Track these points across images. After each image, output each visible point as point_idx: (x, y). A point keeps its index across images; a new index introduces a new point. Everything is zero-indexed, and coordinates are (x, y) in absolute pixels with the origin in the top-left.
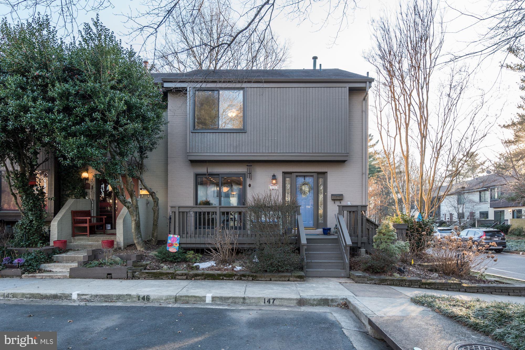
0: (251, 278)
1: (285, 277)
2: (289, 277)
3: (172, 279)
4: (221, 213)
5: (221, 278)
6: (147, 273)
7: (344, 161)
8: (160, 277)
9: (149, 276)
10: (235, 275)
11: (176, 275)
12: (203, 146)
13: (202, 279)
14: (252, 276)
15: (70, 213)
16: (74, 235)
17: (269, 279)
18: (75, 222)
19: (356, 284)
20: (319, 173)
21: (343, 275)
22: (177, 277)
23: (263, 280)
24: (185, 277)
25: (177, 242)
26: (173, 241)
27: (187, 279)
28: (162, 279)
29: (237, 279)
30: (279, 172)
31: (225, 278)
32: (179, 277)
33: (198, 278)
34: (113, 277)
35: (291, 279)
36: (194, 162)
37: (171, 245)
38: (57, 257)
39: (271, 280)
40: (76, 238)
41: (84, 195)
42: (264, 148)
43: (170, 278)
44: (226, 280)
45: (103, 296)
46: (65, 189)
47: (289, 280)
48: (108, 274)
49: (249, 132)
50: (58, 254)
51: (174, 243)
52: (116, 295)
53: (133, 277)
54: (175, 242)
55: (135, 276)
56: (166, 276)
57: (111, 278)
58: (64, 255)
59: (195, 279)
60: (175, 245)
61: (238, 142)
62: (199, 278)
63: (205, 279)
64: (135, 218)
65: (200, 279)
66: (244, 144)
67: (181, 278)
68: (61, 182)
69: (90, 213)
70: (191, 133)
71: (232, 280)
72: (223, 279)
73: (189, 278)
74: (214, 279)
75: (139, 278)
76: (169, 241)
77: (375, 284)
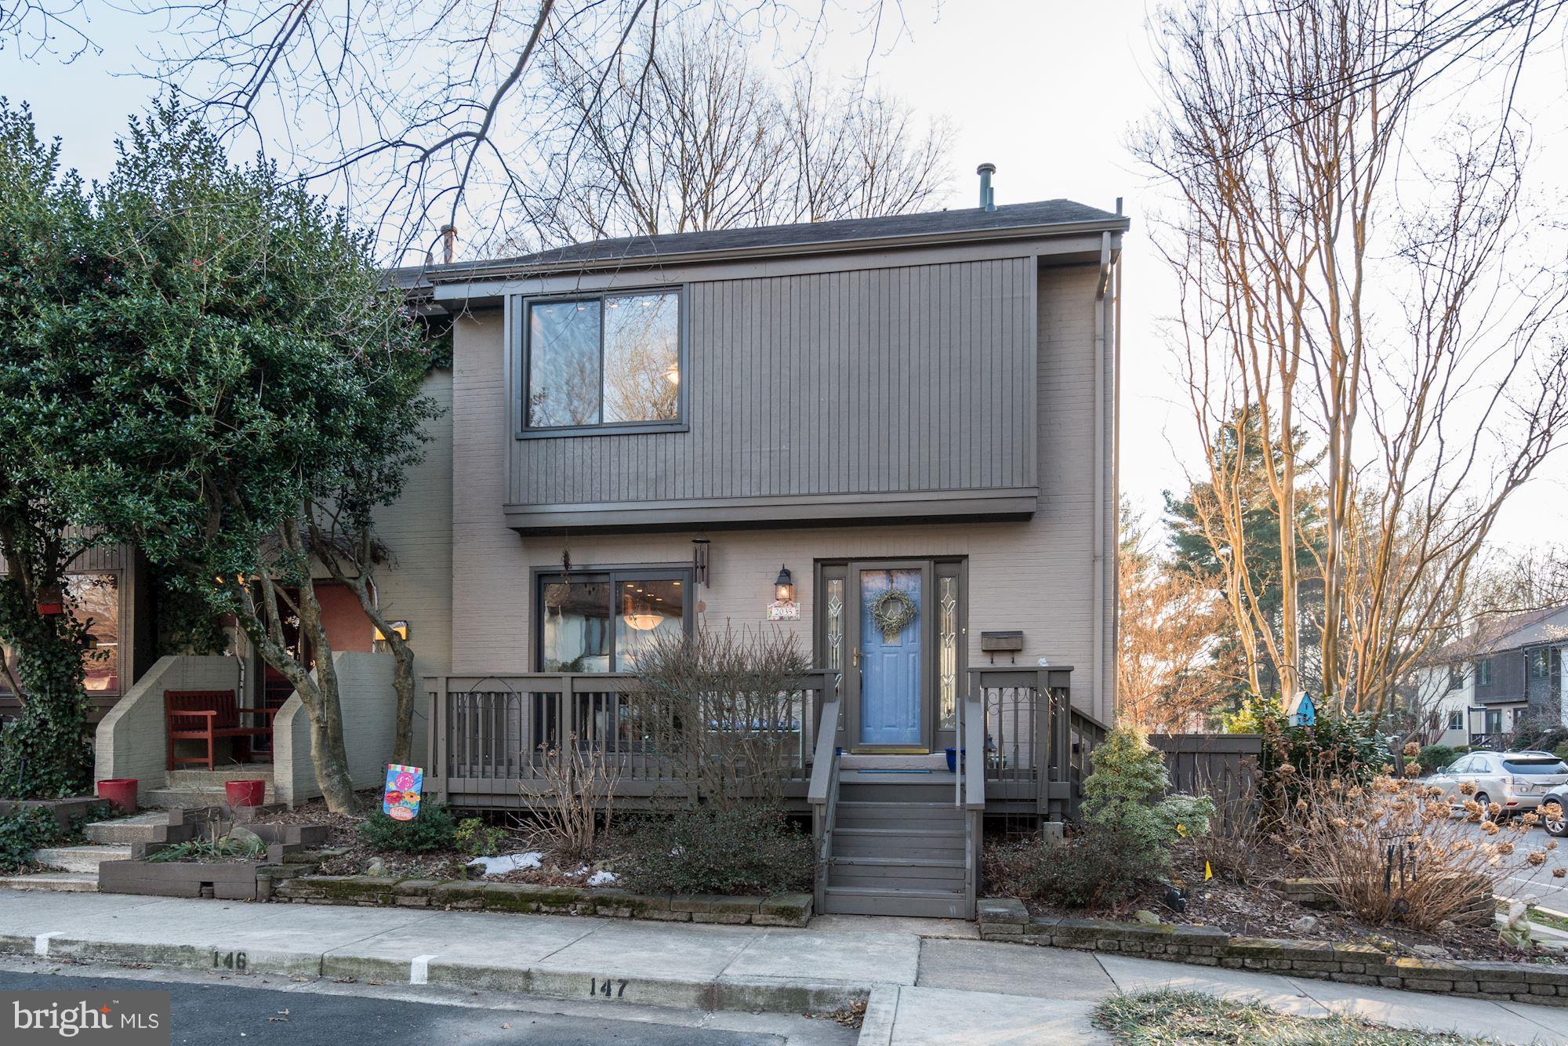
0: (626, 912)
1: (736, 909)
2: (752, 910)
3: (385, 904)
4: (578, 696)
5: (534, 906)
6: (312, 883)
7: (1027, 517)
8: (351, 898)
9: (318, 893)
10: (578, 899)
11: (396, 893)
12: (551, 482)
13: (474, 909)
14: (630, 904)
15: (162, 699)
16: (172, 764)
17: (685, 916)
18: (175, 725)
19: (984, 943)
20: (938, 560)
21: (953, 910)
22: (401, 900)
23: (664, 917)
24: (423, 901)
25: (415, 789)
26: (403, 785)
27: (429, 906)
28: (356, 904)
29: (583, 914)
30: (801, 560)
31: (544, 908)
32: (407, 901)
33: (461, 904)
34: (217, 892)
35: (757, 917)
36: (531, 535)
37: (398, 798)
38: (96, 828)
39: (691, 920)
40: (178, 773)
41: (219, 643)
42: (746, 480)
43: (380, 901)
44: (547, 912)
45: (116, 948)
46: (169, 628)
47: (749, 923)
48: (204, 884)
49: (698, 432)
50: (101, 819)
51: (406, 792)
52: (153, 947)
53: (272, 896)
54: (410, 787)
55: (280, 892)
56: (369, 896)
57: (212, 896)
58: (117, 824)
59: (452, 908)
60: (407, 798)
61: (661, 465)
62: (466, 903)
63: (482, 908)
64: (318, 712)
65: (465, 909)
66: (680, 469)
67: (412, 903)
68: (160, 605)
69: (233, 697)
70: (516, 444)
71: (567, 913)
72: (538, 911)
73: (434, 903)
74: (511, 911)
75: (290, 900)
76: (391, 786)
77: (1051, 945)
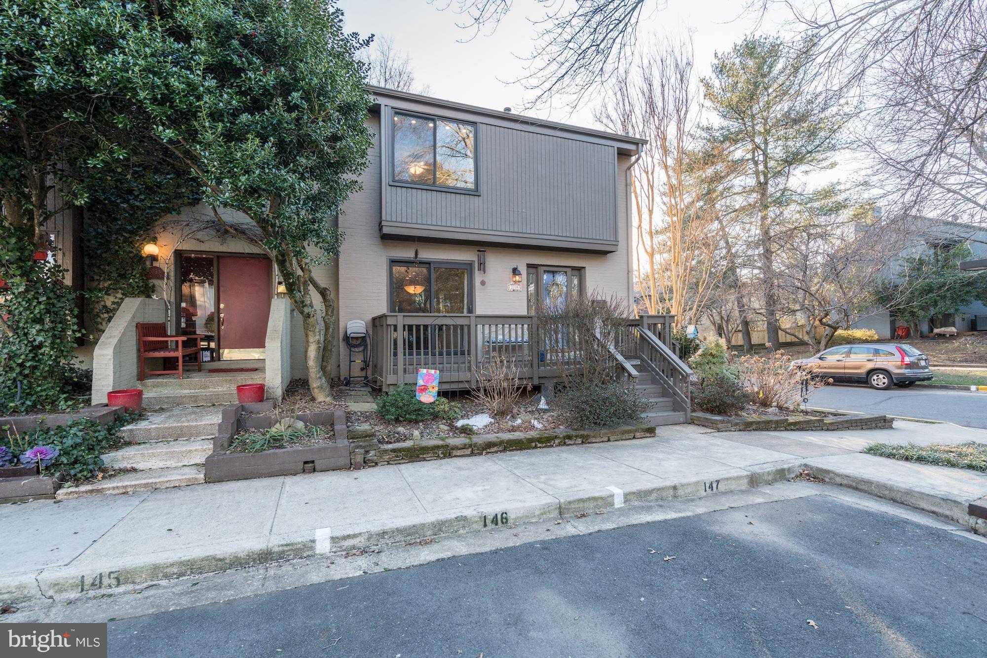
0: (579, 441)
1: (629, 432)
2: (636, 431)
3: (445, 457)
5: (533, 444)
6: (393, 451)
8: (421, 456)
9: (397, 457)
10: (556, 437)
11: (452, 449)
13: (501, 451)
14: (582, 436)
17: (606, 439)
19: (720, 433)
20: (574, 268)
22: (455, 453)
23: (598, 440)
24: (468, 451)
25: (435, 383)
26: (427, 381)
27: (472, 454)
28: (424, 460)
29: (559, 445)
30: (522, 262)
31: (539, 445)
32: (459, 453)
33: (493, 450)
34: (317, 467)
35: (638, 435)
37: (424, 389)
39: (609, 440)
40: (150, 382)
43: (442, 456)
44: (540, 447)
47: (634, 438)
48: (305, 463)
51: (430, 385)
53: (367, 463)
54: (432, 383)
55: (369, 460)
56: (434, 453)
57: (314, 470)
59: (488, 453)
60: (431, 389)
62: (495, 449)
63: (505, 450)
64: (317, 337)
65: (496, 452)
67: (462, 454)
71: (552, 446)
72: (536, 447)
73: (476, 452)
74: (521, 449)
75: (376, 464)
76: (421, 382)
77: (740, 430)
